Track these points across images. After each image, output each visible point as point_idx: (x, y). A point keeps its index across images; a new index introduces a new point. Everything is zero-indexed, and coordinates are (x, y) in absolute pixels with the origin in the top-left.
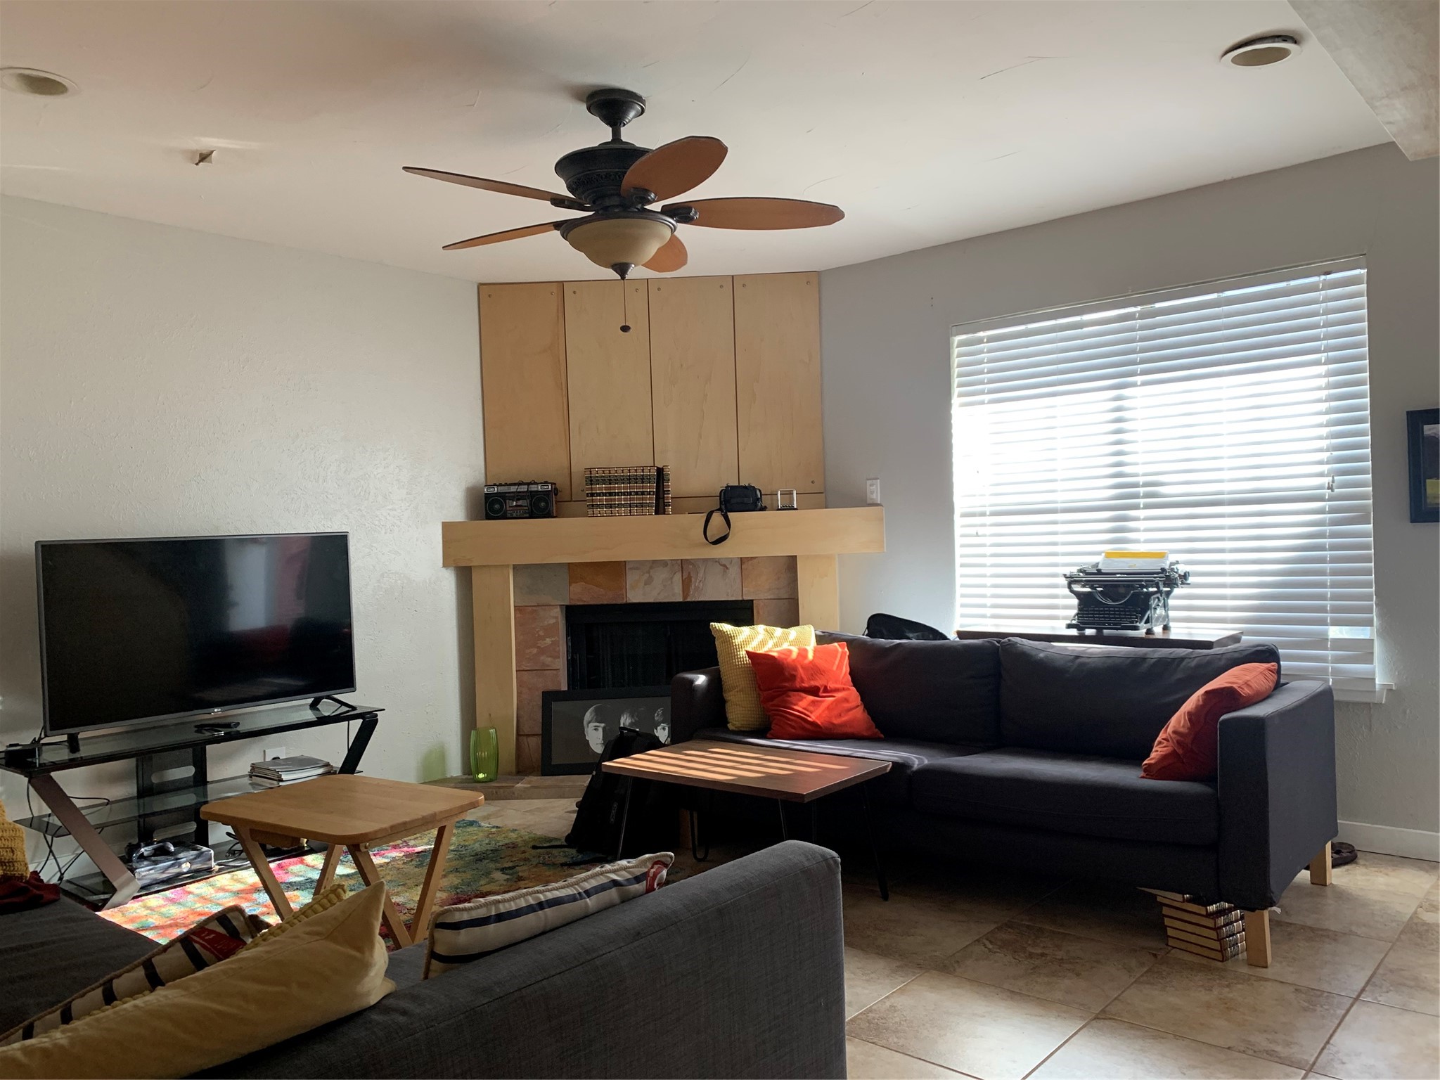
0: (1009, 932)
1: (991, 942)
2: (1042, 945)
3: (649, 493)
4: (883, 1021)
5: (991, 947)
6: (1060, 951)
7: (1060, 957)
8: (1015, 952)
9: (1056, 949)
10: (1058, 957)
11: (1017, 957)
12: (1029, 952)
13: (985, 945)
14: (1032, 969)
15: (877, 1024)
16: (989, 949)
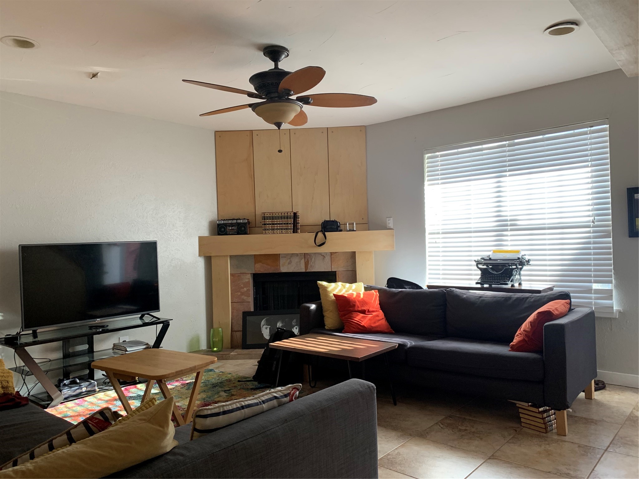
0: (451, 420)
1: (442, 424)
2: (465, 425)
3: (290, 224)
4: (395, 459)
5: (442, 426)
6: (473, 428)
7: (473, 431)
8: (453, 428)
9: (471, 427)
10: (472, 431)
11: (454, 431)
12: (460, 429)
13: (439, 426)
14: (460, 436)
15: (392, 461)
16: (442, 428)
